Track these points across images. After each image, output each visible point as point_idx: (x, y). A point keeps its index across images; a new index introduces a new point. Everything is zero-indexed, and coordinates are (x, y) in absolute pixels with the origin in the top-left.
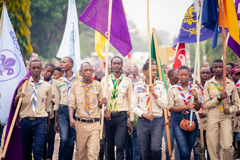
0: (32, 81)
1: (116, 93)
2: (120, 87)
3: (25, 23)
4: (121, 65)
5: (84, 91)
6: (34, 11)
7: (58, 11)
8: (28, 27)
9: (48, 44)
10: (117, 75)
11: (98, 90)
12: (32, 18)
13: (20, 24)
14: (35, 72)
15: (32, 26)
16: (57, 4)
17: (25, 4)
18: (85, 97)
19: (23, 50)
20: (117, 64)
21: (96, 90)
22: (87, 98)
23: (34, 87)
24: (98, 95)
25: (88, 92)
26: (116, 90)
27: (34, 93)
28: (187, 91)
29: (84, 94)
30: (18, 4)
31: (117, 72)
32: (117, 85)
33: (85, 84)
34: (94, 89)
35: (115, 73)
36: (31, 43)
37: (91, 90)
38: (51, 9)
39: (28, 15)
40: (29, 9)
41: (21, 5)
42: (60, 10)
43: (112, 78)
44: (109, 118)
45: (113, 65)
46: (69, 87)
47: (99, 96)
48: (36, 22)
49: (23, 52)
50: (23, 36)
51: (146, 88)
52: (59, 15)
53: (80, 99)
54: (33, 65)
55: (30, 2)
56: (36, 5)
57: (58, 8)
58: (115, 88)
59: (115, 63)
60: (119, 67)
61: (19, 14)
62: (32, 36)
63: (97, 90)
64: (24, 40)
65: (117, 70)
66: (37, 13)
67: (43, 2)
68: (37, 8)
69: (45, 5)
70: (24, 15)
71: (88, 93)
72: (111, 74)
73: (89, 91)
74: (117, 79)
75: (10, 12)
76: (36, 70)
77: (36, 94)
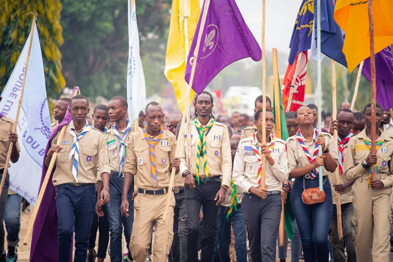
0: (73, 129)
1: (204, 147)
2: (209, 139)
3: (53, 40)
4: (210, 105)
5: (147, 146)
6: (68, 20)
7: (106, 20)
8: (58, 45)
9: (90, 73)
10: (204, 120)
11: (170, 146)
12: (64, 30)
13: (44, 41)
14: (77, 116)
15: (64, 44)
16: (105, 8)
17: (53, 8)
18: (150, 156)
19: (49, 83)
20: (204, 103)
21: (166, 145)
22: (152, 157)
23: (75, 139)
24: (169, 153)
25: (153, 147)
26: (203, 143)
27: (75, 148)
28: (311, 143)
29: (149, 151)
30: (41, 7)
31: (203, 116)
32: (204, 136)
33: (149, 136)
34: (163, 144)
35: (201, 117)
36: (63, 72)
37: (159, 145)
38: (96, 16)
39: (58, 25)
40: (59, 17)
41: (47, 10)
42: (110, 18)
43: (196, 124)
44: (192, 184)
45: (197, 105)
46: (122, 143)
47: (171, 155)
48: (70, 37)
49: (50, 87)
50: (49, 60)
51: (258, 148)
52: (108, 26)
53: (142, 159)
54: (75, 103)
55: (60, 5)
56: (71, 10)
57: (106, 14)
58: (202, 140)
59: (201, 102)
60: (207, 108)
61: (42, 25)
62: (65, 60)
63: (168, 145)
64: (52, 66)
65: (203, 112)
66: (72, 22)
67: (82, 5)
68: (72, 14)
69: (84, 9)
70: (51, 26)
71: (154, 150)
72: (195, 120)
73: (156, 147)
74: (204, 127)
75: (27, 22)
76: (80, 112)
77: (76, 149)
